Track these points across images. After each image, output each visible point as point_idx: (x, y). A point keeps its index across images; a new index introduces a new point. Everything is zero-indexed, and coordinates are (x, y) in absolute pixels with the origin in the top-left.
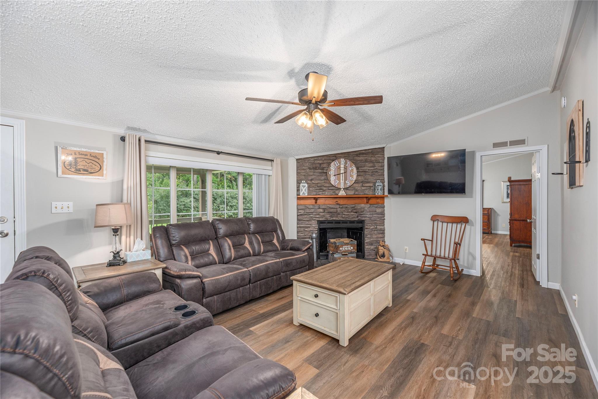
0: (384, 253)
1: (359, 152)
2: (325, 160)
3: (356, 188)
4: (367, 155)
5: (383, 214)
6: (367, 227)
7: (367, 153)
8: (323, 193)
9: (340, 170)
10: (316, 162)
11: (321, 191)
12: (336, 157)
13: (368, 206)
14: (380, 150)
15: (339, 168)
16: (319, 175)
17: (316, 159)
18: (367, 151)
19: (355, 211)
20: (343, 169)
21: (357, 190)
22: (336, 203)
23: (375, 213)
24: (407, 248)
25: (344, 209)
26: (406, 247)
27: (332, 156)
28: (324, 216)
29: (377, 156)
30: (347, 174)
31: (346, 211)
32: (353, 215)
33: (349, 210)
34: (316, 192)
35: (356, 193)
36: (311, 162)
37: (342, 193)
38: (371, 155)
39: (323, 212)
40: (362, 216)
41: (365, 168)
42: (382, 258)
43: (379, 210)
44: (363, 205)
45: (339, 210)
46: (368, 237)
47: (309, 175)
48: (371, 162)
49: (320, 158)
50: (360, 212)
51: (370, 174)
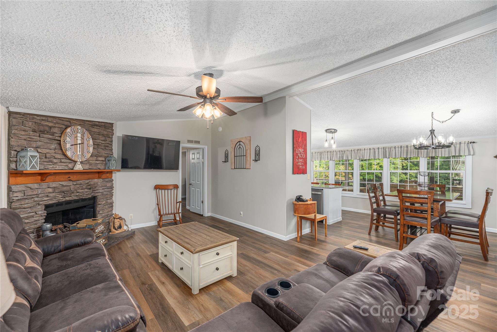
0: (120, 225)
1: (94, 123)
2: (57, 123)
3: (91, 162)
4: (101, 128)
5: (112, 188)
6: (99, 203)
7: (100, 126)
8: (54, 166)
9: (77, 139)
10: (43, 123)
11: (50, 163)
12: (70, 122)
13: (101, 180)
14: (110, 125)
15: (76, 137)
16: (48, 142)
17: (44, 118)
18: (100, 124)
19: (89, 187)
20: (80, 138)
21: (91, 164)
22: (69, 179)
23: (105, 188)
24: (132, 215)
25: (78, 186)
26: (130, 215)
27: (66, 120)
28: (55, 197)
29: (108, 130)
30: (84, 145)
31: (81, 189)
32: (87, 192)
33: (84, 187)
34: (44, 165)
35: (91, 167)
36: (37, 121)
37: (79, 167)
38: (104, 129)
39: (53, 192)
40: (96, 192)
41: (98, 141)
42: (119, 229)
43: (109, 185)
44: (96, 180)
45: (72, 187)
46: (100, 213)
47: (34, 140)
48: (103, 135)
49: (50, 119)
50: (94, 188)
51: (103, 147)
